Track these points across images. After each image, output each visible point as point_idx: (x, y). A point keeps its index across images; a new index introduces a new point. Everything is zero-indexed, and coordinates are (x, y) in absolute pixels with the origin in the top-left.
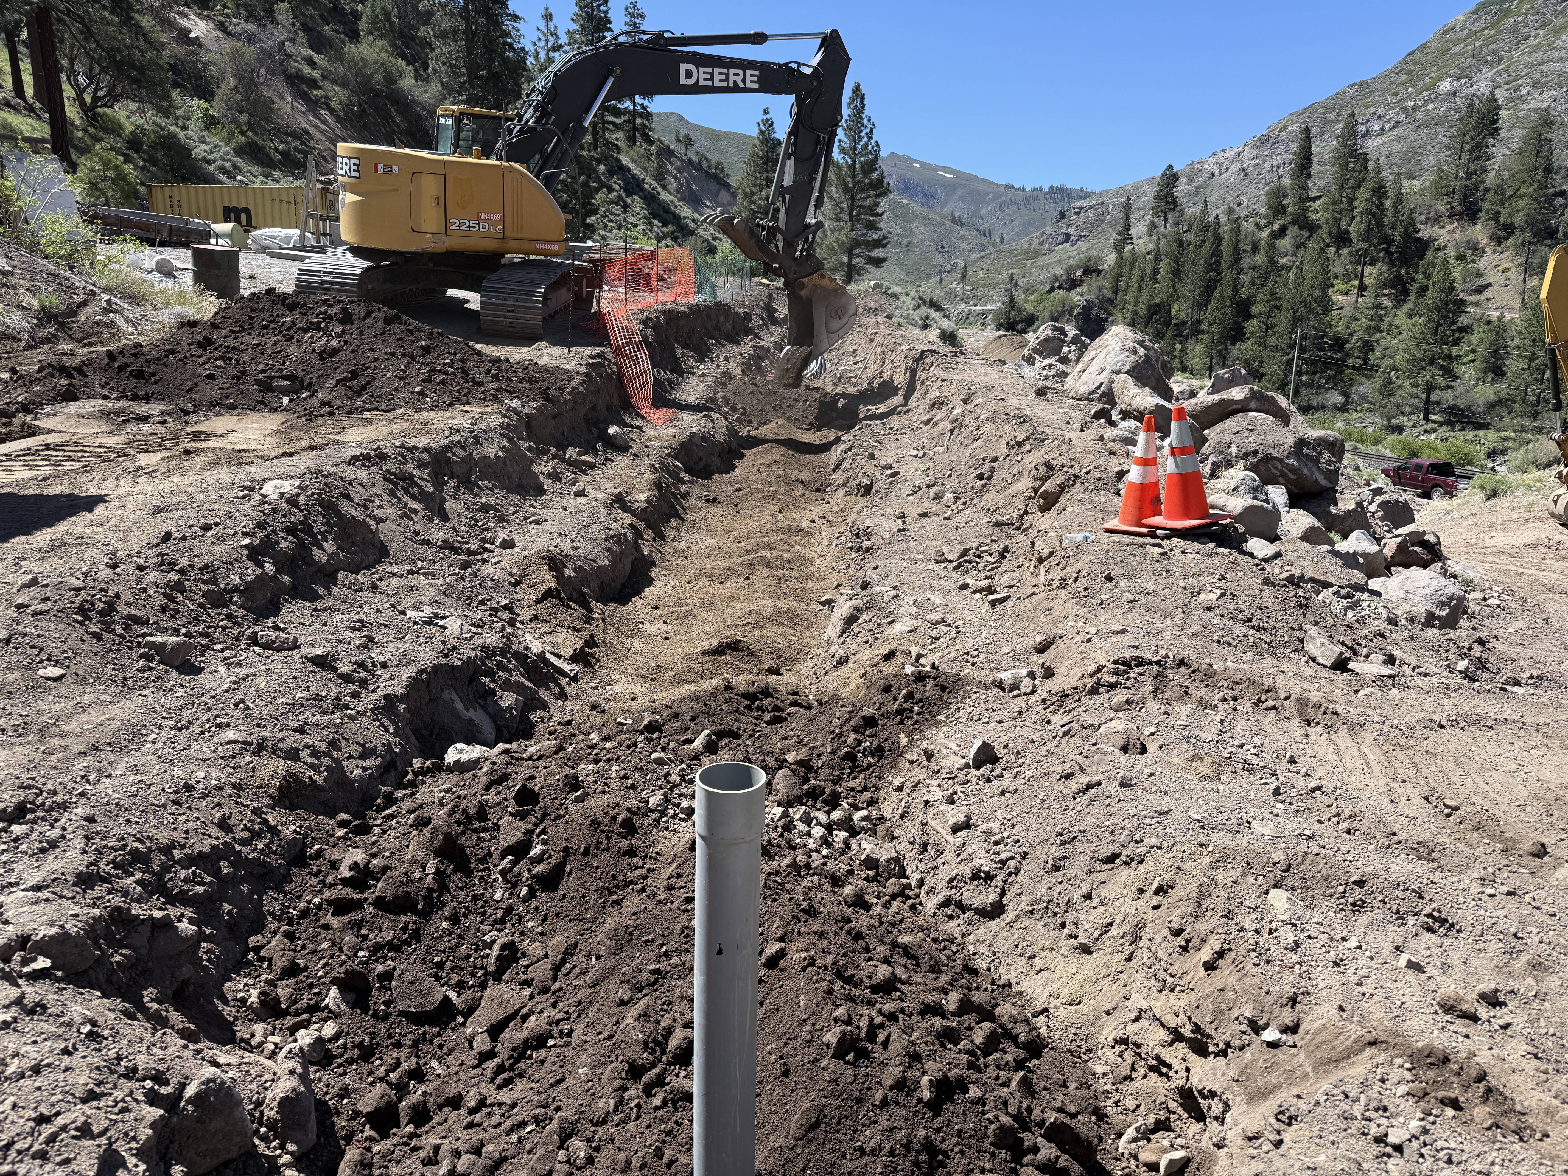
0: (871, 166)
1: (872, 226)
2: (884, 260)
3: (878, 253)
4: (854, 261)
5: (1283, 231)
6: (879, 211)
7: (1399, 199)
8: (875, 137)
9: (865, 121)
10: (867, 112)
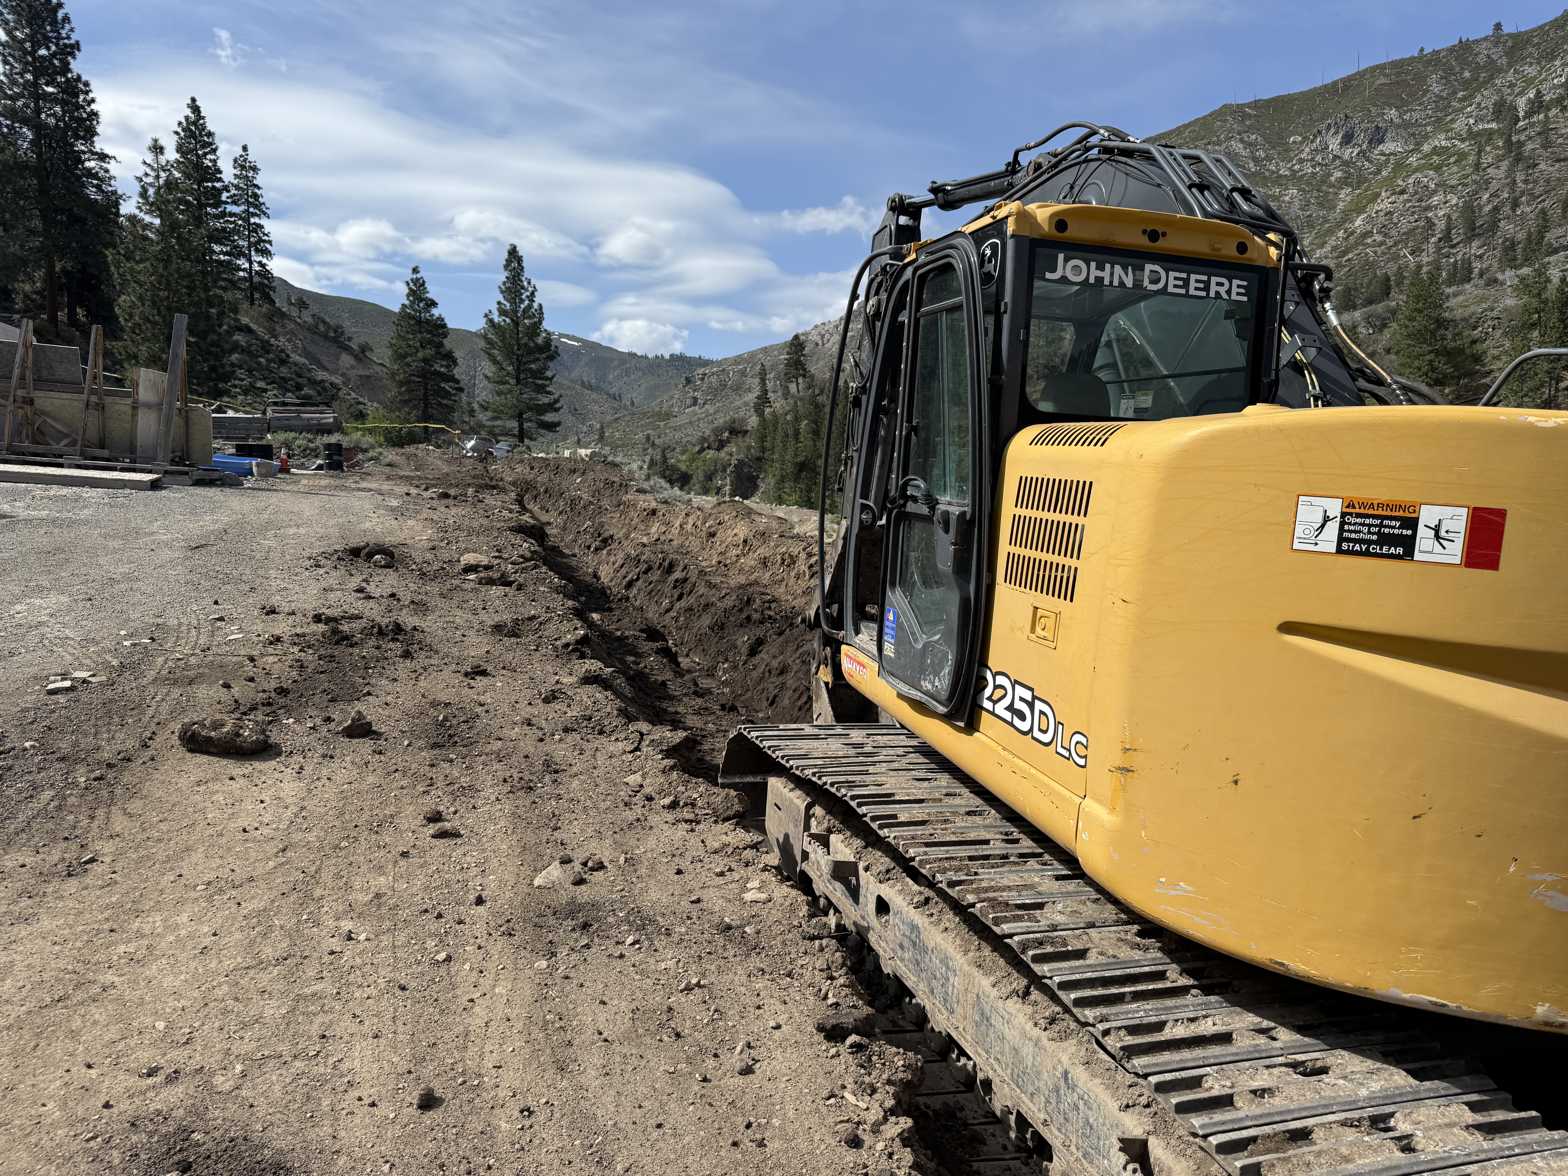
0: (535, 328)
1: (541, 389)
2: (558, 424)
3: (549, 417)
4: (526, 425)
6: (549, 374)
8: (538, 300)
9: (525, 284)
10: (527, 274)
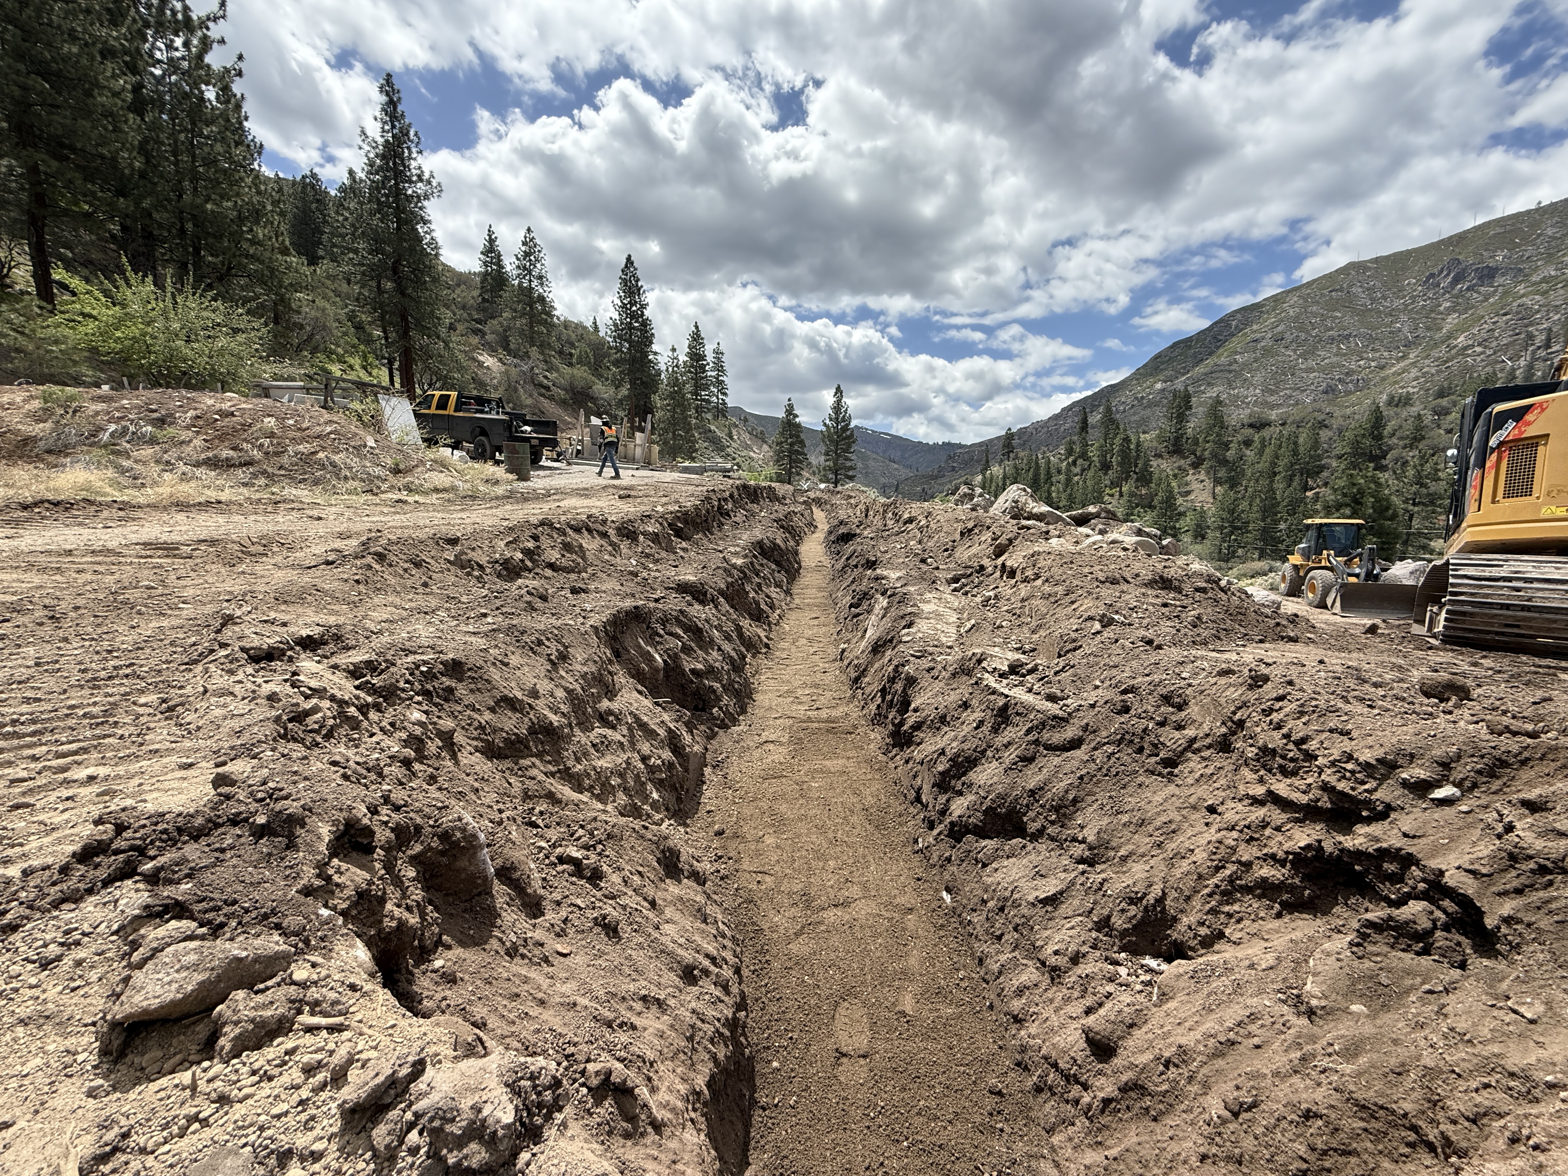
0: (847, 426)
1: (847, 458)
2: (854, 477)
5: (1074, 463)
6: (852, 450)
7: (1138, 444)
8: (849, 412)
9: (844, 404)
10: (845, 400)
